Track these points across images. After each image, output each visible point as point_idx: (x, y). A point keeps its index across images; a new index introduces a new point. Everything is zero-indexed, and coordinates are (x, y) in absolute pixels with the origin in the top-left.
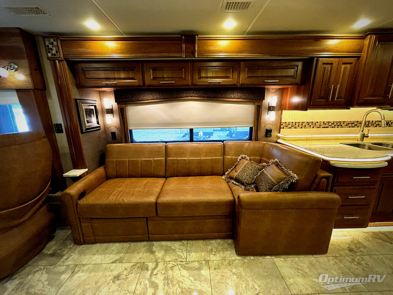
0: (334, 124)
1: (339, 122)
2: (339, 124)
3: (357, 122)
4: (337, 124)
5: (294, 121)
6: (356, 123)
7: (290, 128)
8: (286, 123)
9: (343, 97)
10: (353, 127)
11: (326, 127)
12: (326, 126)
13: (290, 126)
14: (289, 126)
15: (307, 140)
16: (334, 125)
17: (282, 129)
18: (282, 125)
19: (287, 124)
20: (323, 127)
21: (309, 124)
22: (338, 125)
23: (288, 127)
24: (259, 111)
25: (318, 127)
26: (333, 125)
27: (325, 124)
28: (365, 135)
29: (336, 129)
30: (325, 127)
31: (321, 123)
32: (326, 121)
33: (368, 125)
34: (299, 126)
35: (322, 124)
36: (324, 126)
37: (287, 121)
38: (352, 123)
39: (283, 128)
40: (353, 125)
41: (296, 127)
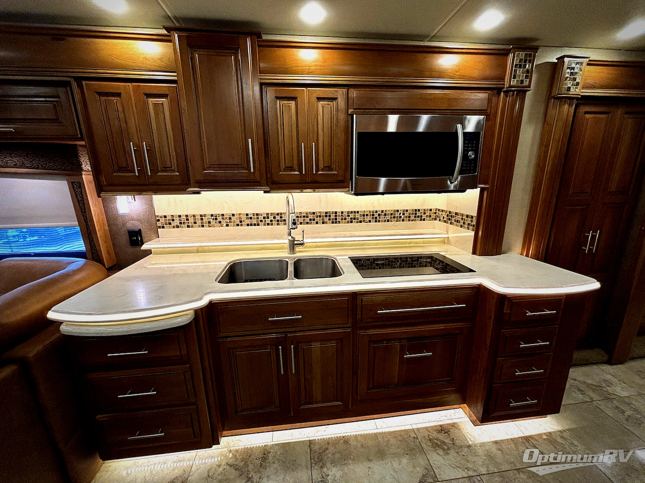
0: (268, 218)
1: (278, 214)
2: (278, 218)
3: (314, 213)
4: (275, 218)
5: (183, 213)
6: (311, 217)
7: (178, 227)
9: (174, 167)
10: (307, 223)
11: (255, 225)
12: (254, 221)
13: (177, 222)
14: (174, 224)
17: (161, 229)
18: (159, 220)
19: (169, 220)
20: (248, 225)
21: (216, 219)
22: (278, 221)
23: (172, 225)
24: (82, 195)
25: (238, 225)
26: (268, 221)
27: (251, 218)
28: (296, 242)
29: (275, 227)
30: (251, 225)
31: (241, 216)
32: (250, 212)
33: (336, 219)
34: (195, 223)
35: (244, 218)
36: (249, 221)
37: (168, 213)
38: (304, 217)
39: (163, 227)
40: (307, 220)
41: (190, 225)
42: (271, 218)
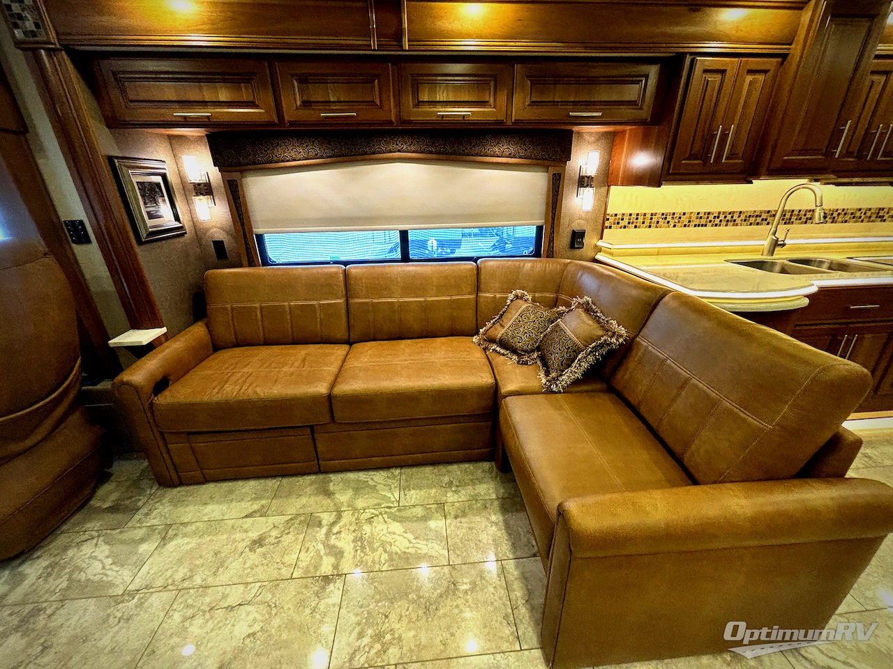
0: (718, 217)
1: (730, 214)
2: (729, 217)
3: (769, 212)
4: (725, 217)
5: (634, 212)
6: (764, 216)
7: (625, 227)
8: (616, 215)
9: (740, 155)
10: (758, 224)
11: (702, 225)
12: (703, 221)
13: (625, 223)
14: (622, 223)
15: (658, 254)
16: (719, 220)
17: (608, 230)
18: (608, 219)
19: (619, 219)
20: (695, 226)
21: (666, 218)
22: (728, 221)
23: (620, 225)
24: (558, 189)
25: (685, 226)
26: (717, 221)
27: (701, 218)
28: (779, 243)
29: (723, 228)
30: (699, 226)
31: (692, 215)
32: (702, 210)
33: (790, 219)
34: (643, 223)
35: (694, 216)
36: (697, 222)
37: (619, 212)
38: (757, 216)
39: (610, 227)
40: (759, 220)
41: (638, 225)
42: (722, 217)
